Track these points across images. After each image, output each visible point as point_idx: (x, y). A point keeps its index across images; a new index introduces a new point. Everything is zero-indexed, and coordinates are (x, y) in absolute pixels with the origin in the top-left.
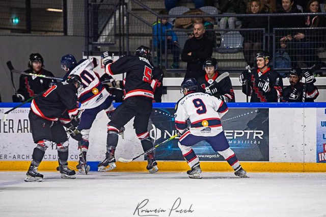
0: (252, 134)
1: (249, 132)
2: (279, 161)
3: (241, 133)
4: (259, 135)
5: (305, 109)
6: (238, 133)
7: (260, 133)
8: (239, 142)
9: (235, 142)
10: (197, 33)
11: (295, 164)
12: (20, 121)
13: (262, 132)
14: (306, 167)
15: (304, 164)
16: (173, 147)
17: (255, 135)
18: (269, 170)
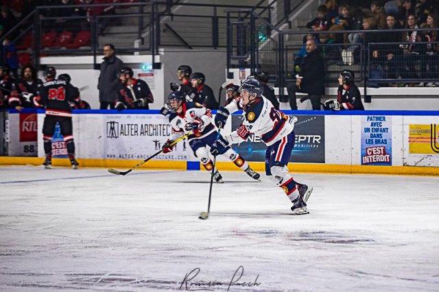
0: (312, 138)
1: (309, 136)
2: (333, 163)
3: (303, 138)
4: (317, 140)
5: (353, 116)
6: (302, 138)
7: (318, 138)
8: (302, 146)
9: (299, 146)
10: (308, 48)
11: (345, 166)
12: (142, 126)
13: (320, 137)
14: (353, 169)
15: (351, 166)
16: (253, 150)
17: (314, 139)
18: (325, 172)
